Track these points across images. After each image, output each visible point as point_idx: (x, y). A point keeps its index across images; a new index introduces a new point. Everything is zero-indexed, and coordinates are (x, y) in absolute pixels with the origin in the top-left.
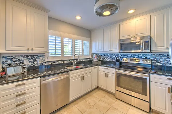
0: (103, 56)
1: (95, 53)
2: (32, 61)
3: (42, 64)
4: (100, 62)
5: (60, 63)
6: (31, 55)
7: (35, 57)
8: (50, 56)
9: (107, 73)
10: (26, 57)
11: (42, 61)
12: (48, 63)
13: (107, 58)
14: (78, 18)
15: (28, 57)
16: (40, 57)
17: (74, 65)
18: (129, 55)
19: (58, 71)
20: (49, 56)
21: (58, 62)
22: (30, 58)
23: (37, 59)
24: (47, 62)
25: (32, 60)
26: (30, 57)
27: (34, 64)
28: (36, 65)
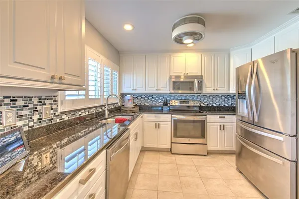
0: (139, 98)
1: (129, 94)
2: (26, 115)
3: (51, 120)
4: (137, 108)
5: (84, 114)
6: (24, 94)
7: (35, 101)
8: (67, 98)
9: (159, 123)
10: (7, 101)
11: (52, 112)
12: (63, 117)
13: (145, 101)
14: (128, 27)
15: (14, 100)
16: (46, 102)
17: (106, 117)
18: (176, 97)
19: (80, 134)
20: (65, 99)
21: (80, 113)
22: (20, 106)
23: (39, 108)
24: (62, 113)
25: (26, 112)
26: (20, 103)
27: (31, 124)
28: (36, 126)
